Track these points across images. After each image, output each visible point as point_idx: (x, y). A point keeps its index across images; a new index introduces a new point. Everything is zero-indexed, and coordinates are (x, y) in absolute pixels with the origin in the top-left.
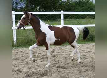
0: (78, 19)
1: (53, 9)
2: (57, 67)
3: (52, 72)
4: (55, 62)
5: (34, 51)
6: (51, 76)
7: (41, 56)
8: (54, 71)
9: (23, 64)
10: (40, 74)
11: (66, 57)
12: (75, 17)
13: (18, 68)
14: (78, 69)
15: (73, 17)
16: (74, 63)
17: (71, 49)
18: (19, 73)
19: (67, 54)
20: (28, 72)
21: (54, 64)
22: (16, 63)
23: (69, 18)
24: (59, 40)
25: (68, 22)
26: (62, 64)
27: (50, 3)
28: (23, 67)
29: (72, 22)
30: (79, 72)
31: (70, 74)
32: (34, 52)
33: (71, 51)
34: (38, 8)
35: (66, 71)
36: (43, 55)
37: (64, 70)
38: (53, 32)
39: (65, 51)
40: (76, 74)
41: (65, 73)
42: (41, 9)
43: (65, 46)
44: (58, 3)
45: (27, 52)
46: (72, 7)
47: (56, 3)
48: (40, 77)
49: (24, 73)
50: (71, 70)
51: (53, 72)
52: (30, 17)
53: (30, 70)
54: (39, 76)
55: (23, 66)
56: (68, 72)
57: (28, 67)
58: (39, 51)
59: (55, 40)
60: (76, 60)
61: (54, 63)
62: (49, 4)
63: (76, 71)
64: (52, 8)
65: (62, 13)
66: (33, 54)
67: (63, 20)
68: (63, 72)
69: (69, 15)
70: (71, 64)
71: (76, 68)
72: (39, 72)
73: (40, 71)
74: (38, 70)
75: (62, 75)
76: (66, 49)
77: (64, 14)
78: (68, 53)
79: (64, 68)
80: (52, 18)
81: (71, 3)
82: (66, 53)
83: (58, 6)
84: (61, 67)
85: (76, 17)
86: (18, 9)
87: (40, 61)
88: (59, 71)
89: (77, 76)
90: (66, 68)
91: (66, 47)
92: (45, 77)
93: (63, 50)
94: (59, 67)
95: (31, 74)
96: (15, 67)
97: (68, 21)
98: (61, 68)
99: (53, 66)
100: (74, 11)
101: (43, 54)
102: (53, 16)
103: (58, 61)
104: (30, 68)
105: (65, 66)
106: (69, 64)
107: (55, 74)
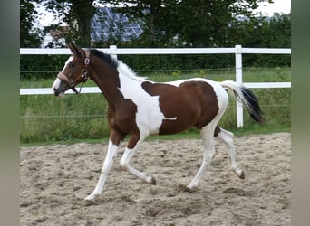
0: (278, 68)
1: (214, 42)
2: (225, 192)
3: (213, 204)
4: (220, 180)
5: (165, 149)
6: (210, 214)
7: (183, 162)
8: (218, 202)
9: (137, 183)
10: (182, 210)
11: (247, 167)
12: (271, 63)
13: (123, 193)
14: (278, 197)
15: (266, 61)
16: (270, 181)
17: (260, 146)
18: (127, 204)
19: (249, 159)
20: (150, 202)
21: (217, 183)
22: (119, 179)
23: (255, 64)
24: (175, 118)
25: (253, 74)
26: (238, 185)
27: (207, 26)
28: (138, 190)
29: (264, 76)
30: (282, 205)
31: (260, 211)
32: (165, 152)
33: (261, 149)
34: (176, 38)
35: (249, 202)
36: (188, 159)
37: (243, 200)
38: (157, 98)
39: (246, 150)
40: (276, 211)
41: (245, 207)
42: (183, 40)
43: (244, 138)
44: (226, 25)
45: (146, 151)
46: (263, 35)
47: (221, 25)
48: (181, 216)
49: (139, 206)
50: (261, 199)
51: (216, 204)
52: (87, 61)
53: (156, 197)
54: (179, 213)
55: (138, 187)
56: (254, 204)
57: (151, 190)
58: (179, 150)
59: (163, 121)
60: (275, 175)
61: (216, 180)
62: (204, 28)
63: (274, 203)
64: (211, 38)
65: (238, 51)
66: (163, 156)
67: (241, 70)
68: (241, 204)
69: (255, 56)
70: (260, 185)
71: (273, 194)
72: (179, 204)
73: (180, 200)
74: (176, 198)
75: (239, 212)
76: (248, 144)
77: (243, 55)
78: (252, 156)
79: (244, 195)
80: (211, 64)
81: (261, 24)
82: (248, 156)
83: (227, 33)
84: (236, 192)
85: (275, 61)
86: (124, 39)
87: (181, 174)
88: (229, 201)
89: (276, 216)
90: (249, 195)
91: (248, 141)
92: (193, 216)
93: (240, 148)
94: (230, 191)
95: (157, 209)
96: (116, 188)
97: (254, 71)
98: (235, 195)
99: (215, 190)
100: (269, 47)
101: (188, 156)
102: (214, 58)
103: (227, 176)
104: (154, 193)
105: (246, 189)
106: (255, 183)
107: (219, 210)
